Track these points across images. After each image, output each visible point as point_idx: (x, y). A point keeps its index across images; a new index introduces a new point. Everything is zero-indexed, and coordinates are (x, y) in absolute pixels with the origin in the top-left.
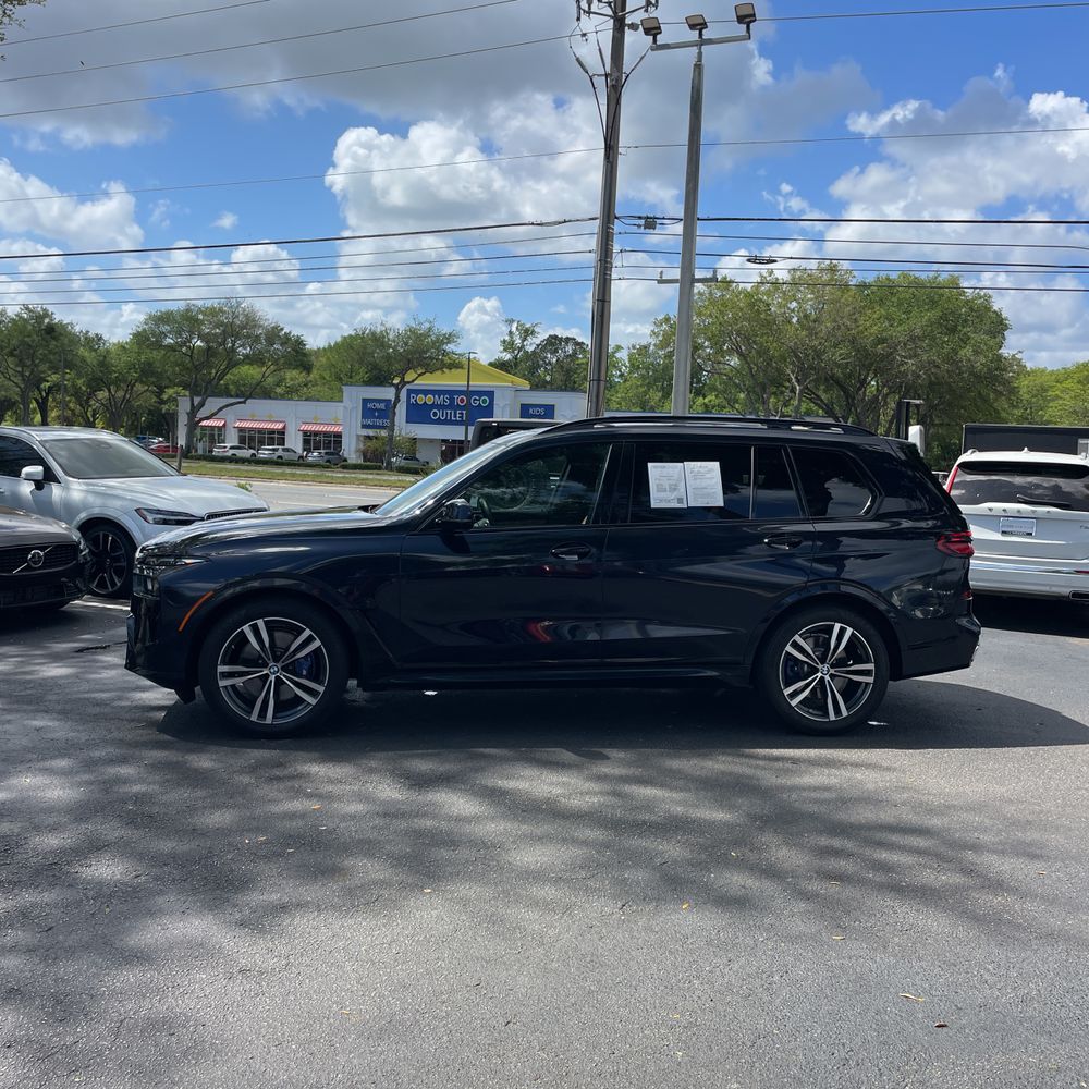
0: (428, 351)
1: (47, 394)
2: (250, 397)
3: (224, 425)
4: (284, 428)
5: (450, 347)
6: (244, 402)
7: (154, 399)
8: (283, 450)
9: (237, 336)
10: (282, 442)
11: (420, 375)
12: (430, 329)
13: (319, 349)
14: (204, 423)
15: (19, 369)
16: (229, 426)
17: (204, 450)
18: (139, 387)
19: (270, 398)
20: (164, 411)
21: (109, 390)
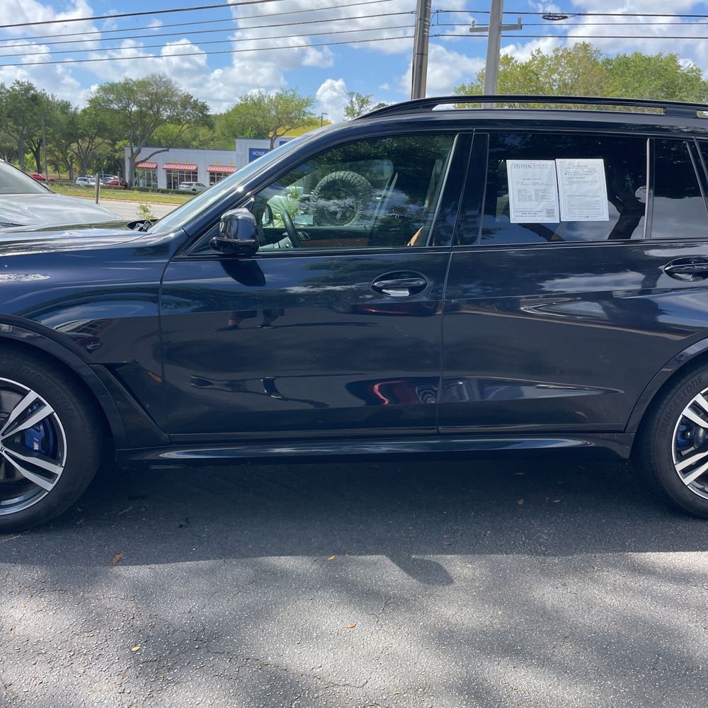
0: (293, 112)
1: (39, 146)
2: (171, 147)
3: (157, 167)
4: (197, 169)
5: (308, 109)
6: (168, 150)
7: (110, 148)
8: (196, 184)
9: (161, 102)
10: (195, 179)
11: (287, 130)
12: (294, 96)
13: (221, 115)
14: (140, 165)
15: (16, 127)
16: (160, 167)
17: (144, 184)
18: (98, 140)
19: (188, 148)
20: (117, 157)
21: (78, 144)
